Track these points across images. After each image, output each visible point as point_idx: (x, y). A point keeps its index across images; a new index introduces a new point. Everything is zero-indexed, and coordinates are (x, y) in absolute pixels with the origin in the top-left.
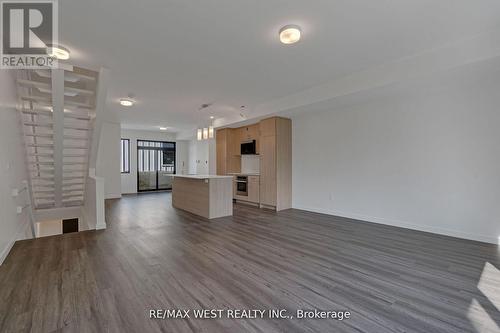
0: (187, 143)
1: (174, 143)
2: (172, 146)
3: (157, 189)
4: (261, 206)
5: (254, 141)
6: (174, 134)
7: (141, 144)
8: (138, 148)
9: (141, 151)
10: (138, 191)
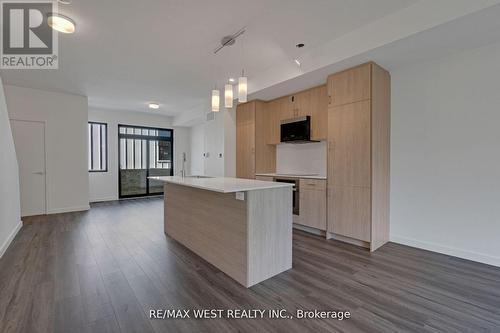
0: (188, 130)
1: (172, 131)
2: (168, 134)
3: (148, 194)
4: (329, 237)
5: (308, 118)
6: (171, 118)
7: (123, 131)
8: (120, 136)
9: (123, 141)
10: (120, 196)
